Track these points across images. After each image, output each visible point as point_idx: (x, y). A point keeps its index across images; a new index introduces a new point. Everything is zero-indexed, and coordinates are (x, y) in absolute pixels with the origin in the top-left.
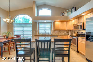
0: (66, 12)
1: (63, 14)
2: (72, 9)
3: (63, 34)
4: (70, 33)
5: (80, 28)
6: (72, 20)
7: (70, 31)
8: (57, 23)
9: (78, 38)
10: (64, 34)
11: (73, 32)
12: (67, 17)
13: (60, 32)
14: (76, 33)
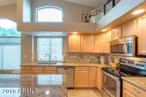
0: (93, 14)
1: (86, 17)
2: (107, 5)
3: (89, 61)
4: (102, 59)
5: (126, 51)
6: (106, 32)
7: (104, 54)
8: (75, 38)
9: (121, 81)
10: (91, 62)
11: (109, 58)
12: (95, 23)
13: (82, 58)
14: (117, 61)
